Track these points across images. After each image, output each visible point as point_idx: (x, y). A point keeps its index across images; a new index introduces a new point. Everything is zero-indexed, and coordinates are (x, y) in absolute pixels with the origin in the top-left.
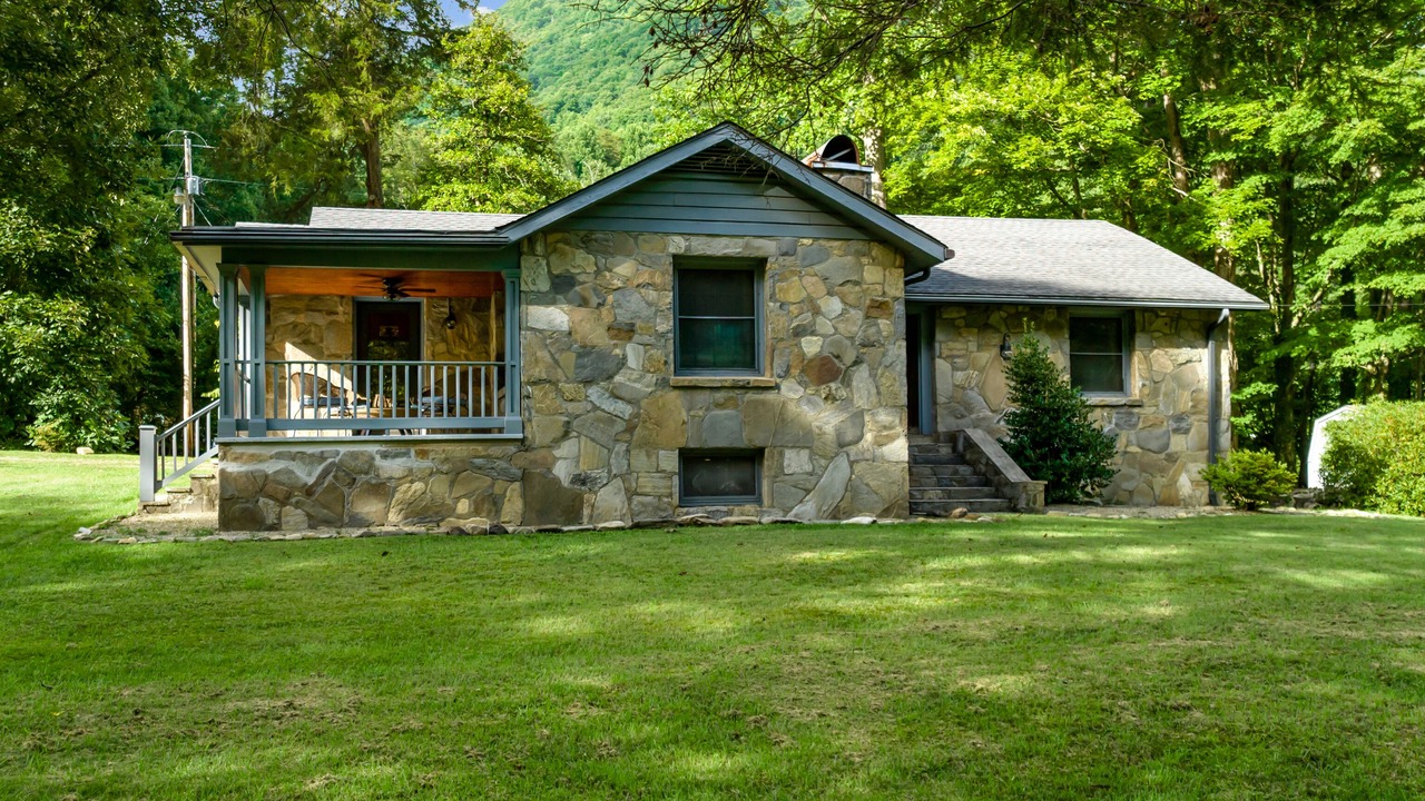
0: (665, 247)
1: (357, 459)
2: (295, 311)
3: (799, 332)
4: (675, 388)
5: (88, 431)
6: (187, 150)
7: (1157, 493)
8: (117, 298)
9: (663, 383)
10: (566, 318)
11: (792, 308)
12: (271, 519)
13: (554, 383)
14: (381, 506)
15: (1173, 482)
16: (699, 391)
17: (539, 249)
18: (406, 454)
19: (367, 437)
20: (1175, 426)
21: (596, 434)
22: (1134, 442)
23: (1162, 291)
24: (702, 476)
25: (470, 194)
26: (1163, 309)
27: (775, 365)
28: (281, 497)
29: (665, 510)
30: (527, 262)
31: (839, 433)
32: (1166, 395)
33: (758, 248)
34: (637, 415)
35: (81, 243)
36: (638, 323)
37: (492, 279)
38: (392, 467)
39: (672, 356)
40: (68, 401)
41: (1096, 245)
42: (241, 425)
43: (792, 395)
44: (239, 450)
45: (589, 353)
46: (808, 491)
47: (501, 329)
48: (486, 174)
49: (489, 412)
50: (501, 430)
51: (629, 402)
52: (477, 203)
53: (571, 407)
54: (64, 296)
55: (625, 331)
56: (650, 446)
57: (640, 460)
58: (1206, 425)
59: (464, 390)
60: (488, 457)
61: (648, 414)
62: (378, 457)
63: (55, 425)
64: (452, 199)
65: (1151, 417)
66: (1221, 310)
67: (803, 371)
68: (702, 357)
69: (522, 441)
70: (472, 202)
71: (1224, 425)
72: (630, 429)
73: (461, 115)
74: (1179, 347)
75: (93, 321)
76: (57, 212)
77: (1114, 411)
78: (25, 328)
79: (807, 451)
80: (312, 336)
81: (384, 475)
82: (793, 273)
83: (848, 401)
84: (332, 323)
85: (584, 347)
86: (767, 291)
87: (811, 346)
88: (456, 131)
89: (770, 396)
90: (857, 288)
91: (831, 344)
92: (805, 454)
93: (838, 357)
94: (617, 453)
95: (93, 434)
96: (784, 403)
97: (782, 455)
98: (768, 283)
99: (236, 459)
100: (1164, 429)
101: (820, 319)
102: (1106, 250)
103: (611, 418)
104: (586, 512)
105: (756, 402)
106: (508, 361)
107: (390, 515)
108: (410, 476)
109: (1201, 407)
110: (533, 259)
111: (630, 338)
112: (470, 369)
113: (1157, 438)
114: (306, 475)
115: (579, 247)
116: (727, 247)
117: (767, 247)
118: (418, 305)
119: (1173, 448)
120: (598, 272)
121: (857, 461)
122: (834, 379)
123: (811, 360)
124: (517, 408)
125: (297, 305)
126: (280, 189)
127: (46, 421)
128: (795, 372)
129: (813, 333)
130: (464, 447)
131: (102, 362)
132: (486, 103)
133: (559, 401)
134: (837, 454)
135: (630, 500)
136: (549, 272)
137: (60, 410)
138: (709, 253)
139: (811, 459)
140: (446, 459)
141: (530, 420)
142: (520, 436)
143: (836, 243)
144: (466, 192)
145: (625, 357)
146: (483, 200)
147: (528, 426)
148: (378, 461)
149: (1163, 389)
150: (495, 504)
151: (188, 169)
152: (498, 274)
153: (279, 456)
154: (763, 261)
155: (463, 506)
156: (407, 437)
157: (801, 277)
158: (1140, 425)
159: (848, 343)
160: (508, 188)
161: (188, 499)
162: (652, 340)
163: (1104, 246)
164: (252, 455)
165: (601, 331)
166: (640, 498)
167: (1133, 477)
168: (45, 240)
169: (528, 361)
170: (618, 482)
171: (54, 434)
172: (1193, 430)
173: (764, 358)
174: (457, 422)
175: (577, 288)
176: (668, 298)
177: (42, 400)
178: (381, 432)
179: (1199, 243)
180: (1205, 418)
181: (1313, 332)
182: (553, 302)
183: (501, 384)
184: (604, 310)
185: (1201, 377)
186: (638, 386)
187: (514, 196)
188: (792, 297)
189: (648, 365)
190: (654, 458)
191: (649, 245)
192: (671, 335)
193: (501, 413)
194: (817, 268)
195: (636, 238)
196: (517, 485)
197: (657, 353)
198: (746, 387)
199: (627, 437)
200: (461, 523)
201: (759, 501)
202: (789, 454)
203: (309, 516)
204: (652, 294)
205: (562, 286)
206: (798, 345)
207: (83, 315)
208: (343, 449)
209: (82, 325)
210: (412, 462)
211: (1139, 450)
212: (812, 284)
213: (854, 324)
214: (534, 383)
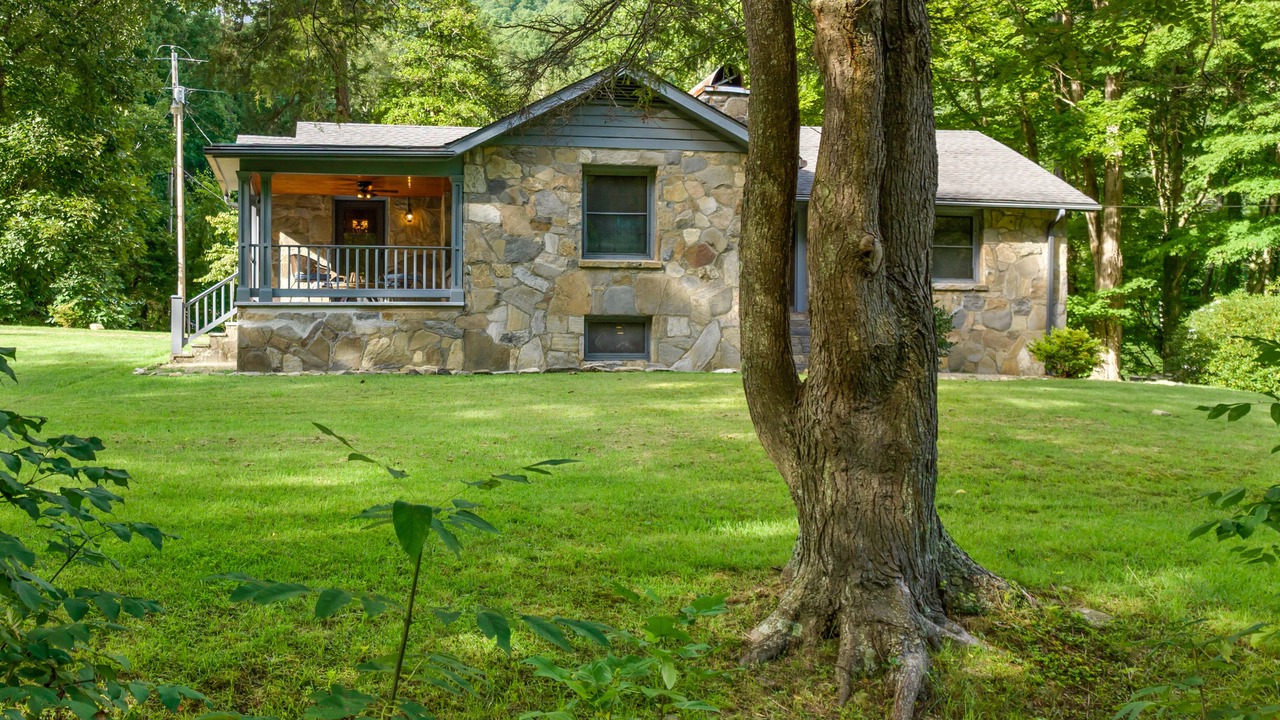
0: (577, 158)
1: (339, 319)
2: (288, 208)
3: (682, 225)
4: (582, 268)
5: (99, 310)
6: (174, 63)
7: (999, 364)
8: (121, 195)
9: (573, 264)
10: (499, 213)
11: (676, 206)
12: (275, 364)
13: (488, 263)
14: (357, 355)
15: (1014, 356)
16: (601, 271)
17: (478, 160)
18: (376, 316)
19: (345, 303)
20: (1016, 308)
21: (521, 304)
22: (980, 321)
23: (1007, 194)
24: (603, 337)
25: (426, 106)
26: (1008, 209)
27: (662, 251)
28: (282, 347)
29: (572, 363)
30: (468, 169)
31: (712, 305)
32: (1009, 282)
33: (650, 159)
34: (553, 289)
35: (93, 148)
36: (554, 218)
37: (443, 183)
38: (364, 326)
39: (580, 243)
40: (82, 284)
41: (962, 153)
42: (253, 293)
43: (675, 275)
44: (252, 311)
45: (515, 241)
46: (686, 350)
47: (449, 223)
48: (440, 87)
49: (439, 286)
50: (448, 299)
51: (546, 279)
52: (432, 114)
53: (501, 282)
54: (79, 195)
55: (543, 224)
56: (562, 313)
57: (554, 323)
58: (1044, 308)
59: (420, 270)
60: (437, 319)
61: (561, 288)
62: (355, 318)
63: (71, 304)
64: (410, 110)
65: (995, 301)
66: (1058, 210)
67: (684, 256)
68: (604, 244)
69: (464, 307)
70: (427, 112)
71: (1060, 308)
72: (547, 300)
73: (418, 36)
74: (1022, 241)
75: (103, 215)
76: (71, 122)
77: (963, 295)
78: (48, 221)
79: (686, 319)
80: (300, 226)
81: (359, 332)
82: (678, 178)
83: (721, 280)
84: (316, 217)
85: (512, 236)
86: (657, 193)
87: (691, 236)
88: (415, 52)
89: (657, 275)
90: (729, 191)
91: (707, 234)
92: (684, 321)
93: (712, 245)
94: (537, 318)
95: (102, 313)
96: (668, 281)
97: (666, 321)
98: (658, 186)
99: (250, 318)
100: (1007, 310)
101: (698, 215)
102: (970, 158)
103: (533, 291)
104: (512, 363)
105: (645, 279)
106: (453, 246)
107: (364, 362)
108: (379, 333)
109: (1040, 293)
110: (474, 167)
111: (548, 229)
112: (425, 252)
113: (1001, 319)
114: (302, 331)
115: (508, 158)
116: (625, 158)
117: (656, 158)
118: (384, 202)
119: (1014, 327)
120: (524, 178)
121: (726, 327)
122: (708, 262)
123: (690, 248)
124: (460, 282)
125: (288, 202)
126: (263, 101)
127: (64, 301)
128: (678, 256)
129: (692, 226)
130: (419, 311)
131: (110, 251)
132: (440, 26)
133: (492, 277)
134: (710, 322)
135: (546, 354)
136: (486, 177)
137: (75, 292)
138: (611, 162)
139: (689, 324)
140: (406, 321)
141: (469, 292)
142: (462, 304)
143: (713, 155)
144: (422, 104)
145: (543, 244)
146: (438, 111)
147: (468, 296)
148: (355, 321)
149: (1007, 277)
150: (442, 355)
151: (175, 80)
152: (447, 179)
153: (281, 316)
154: (654, 169)
155: (418, 357)
156: (374, 303)
157: (684, 182)
158: (986, 307)
159: (721, 234)
160: (458, 101)
161: (208, 352)
162: (565, 231)
163: (970, 154)
164: (262, 315)
165: (526, 223)
166: (553, 353)
167: (978, 351)
168: (63, 147)
169: (470, 246)
170: (537, 340)
171: (71, 312)
172: (1032, 313)
173: (654, 246)
174: (414, 292)
175: (507, 190)
176: (578, 197)
177: (60, 283)
178: (355, 299)
179: (1079, 149)
180: (1044, 302)
181: (1194, 232)
182: (489, 201)
183: (448, 266)
184: (528, 207)
185: (1041, 267)
186: (553, 266)
187: (464, 108)
188: (676, 198)
189: (561, 251)
190: (565, 323)
191: (563, 156)
192: (580, 227)
193: (447, 287)
194: (696, 174)
195: (553, 151)
196: (459, 341)
197: (569, 241)
198: (638, 268)
199: (544, 305)
200: (417, 369)
201: (648, 358)
202: (672, 321)
203: (303, 361)
204: (565, 195)
205: (495, 189)
206: (681, 235)
207: (95, 211)
208: (329, 312)
209: (94, 219)
210: (380, 322)
211: (984, 328)
212: (692, 187)
213: (726, 219)
214: (473, 264)
